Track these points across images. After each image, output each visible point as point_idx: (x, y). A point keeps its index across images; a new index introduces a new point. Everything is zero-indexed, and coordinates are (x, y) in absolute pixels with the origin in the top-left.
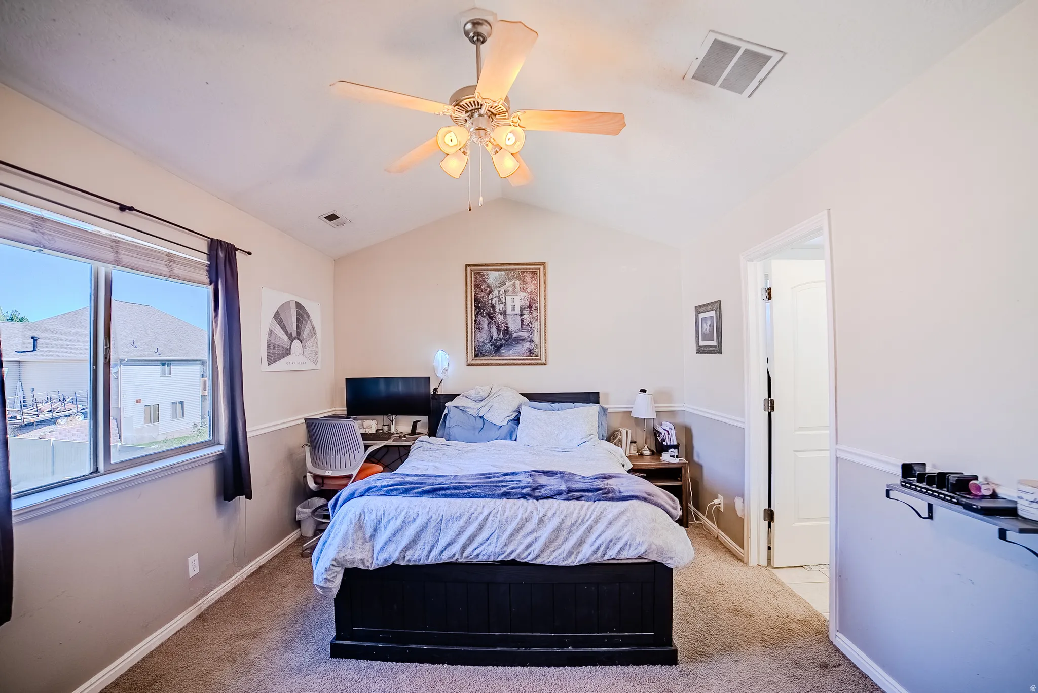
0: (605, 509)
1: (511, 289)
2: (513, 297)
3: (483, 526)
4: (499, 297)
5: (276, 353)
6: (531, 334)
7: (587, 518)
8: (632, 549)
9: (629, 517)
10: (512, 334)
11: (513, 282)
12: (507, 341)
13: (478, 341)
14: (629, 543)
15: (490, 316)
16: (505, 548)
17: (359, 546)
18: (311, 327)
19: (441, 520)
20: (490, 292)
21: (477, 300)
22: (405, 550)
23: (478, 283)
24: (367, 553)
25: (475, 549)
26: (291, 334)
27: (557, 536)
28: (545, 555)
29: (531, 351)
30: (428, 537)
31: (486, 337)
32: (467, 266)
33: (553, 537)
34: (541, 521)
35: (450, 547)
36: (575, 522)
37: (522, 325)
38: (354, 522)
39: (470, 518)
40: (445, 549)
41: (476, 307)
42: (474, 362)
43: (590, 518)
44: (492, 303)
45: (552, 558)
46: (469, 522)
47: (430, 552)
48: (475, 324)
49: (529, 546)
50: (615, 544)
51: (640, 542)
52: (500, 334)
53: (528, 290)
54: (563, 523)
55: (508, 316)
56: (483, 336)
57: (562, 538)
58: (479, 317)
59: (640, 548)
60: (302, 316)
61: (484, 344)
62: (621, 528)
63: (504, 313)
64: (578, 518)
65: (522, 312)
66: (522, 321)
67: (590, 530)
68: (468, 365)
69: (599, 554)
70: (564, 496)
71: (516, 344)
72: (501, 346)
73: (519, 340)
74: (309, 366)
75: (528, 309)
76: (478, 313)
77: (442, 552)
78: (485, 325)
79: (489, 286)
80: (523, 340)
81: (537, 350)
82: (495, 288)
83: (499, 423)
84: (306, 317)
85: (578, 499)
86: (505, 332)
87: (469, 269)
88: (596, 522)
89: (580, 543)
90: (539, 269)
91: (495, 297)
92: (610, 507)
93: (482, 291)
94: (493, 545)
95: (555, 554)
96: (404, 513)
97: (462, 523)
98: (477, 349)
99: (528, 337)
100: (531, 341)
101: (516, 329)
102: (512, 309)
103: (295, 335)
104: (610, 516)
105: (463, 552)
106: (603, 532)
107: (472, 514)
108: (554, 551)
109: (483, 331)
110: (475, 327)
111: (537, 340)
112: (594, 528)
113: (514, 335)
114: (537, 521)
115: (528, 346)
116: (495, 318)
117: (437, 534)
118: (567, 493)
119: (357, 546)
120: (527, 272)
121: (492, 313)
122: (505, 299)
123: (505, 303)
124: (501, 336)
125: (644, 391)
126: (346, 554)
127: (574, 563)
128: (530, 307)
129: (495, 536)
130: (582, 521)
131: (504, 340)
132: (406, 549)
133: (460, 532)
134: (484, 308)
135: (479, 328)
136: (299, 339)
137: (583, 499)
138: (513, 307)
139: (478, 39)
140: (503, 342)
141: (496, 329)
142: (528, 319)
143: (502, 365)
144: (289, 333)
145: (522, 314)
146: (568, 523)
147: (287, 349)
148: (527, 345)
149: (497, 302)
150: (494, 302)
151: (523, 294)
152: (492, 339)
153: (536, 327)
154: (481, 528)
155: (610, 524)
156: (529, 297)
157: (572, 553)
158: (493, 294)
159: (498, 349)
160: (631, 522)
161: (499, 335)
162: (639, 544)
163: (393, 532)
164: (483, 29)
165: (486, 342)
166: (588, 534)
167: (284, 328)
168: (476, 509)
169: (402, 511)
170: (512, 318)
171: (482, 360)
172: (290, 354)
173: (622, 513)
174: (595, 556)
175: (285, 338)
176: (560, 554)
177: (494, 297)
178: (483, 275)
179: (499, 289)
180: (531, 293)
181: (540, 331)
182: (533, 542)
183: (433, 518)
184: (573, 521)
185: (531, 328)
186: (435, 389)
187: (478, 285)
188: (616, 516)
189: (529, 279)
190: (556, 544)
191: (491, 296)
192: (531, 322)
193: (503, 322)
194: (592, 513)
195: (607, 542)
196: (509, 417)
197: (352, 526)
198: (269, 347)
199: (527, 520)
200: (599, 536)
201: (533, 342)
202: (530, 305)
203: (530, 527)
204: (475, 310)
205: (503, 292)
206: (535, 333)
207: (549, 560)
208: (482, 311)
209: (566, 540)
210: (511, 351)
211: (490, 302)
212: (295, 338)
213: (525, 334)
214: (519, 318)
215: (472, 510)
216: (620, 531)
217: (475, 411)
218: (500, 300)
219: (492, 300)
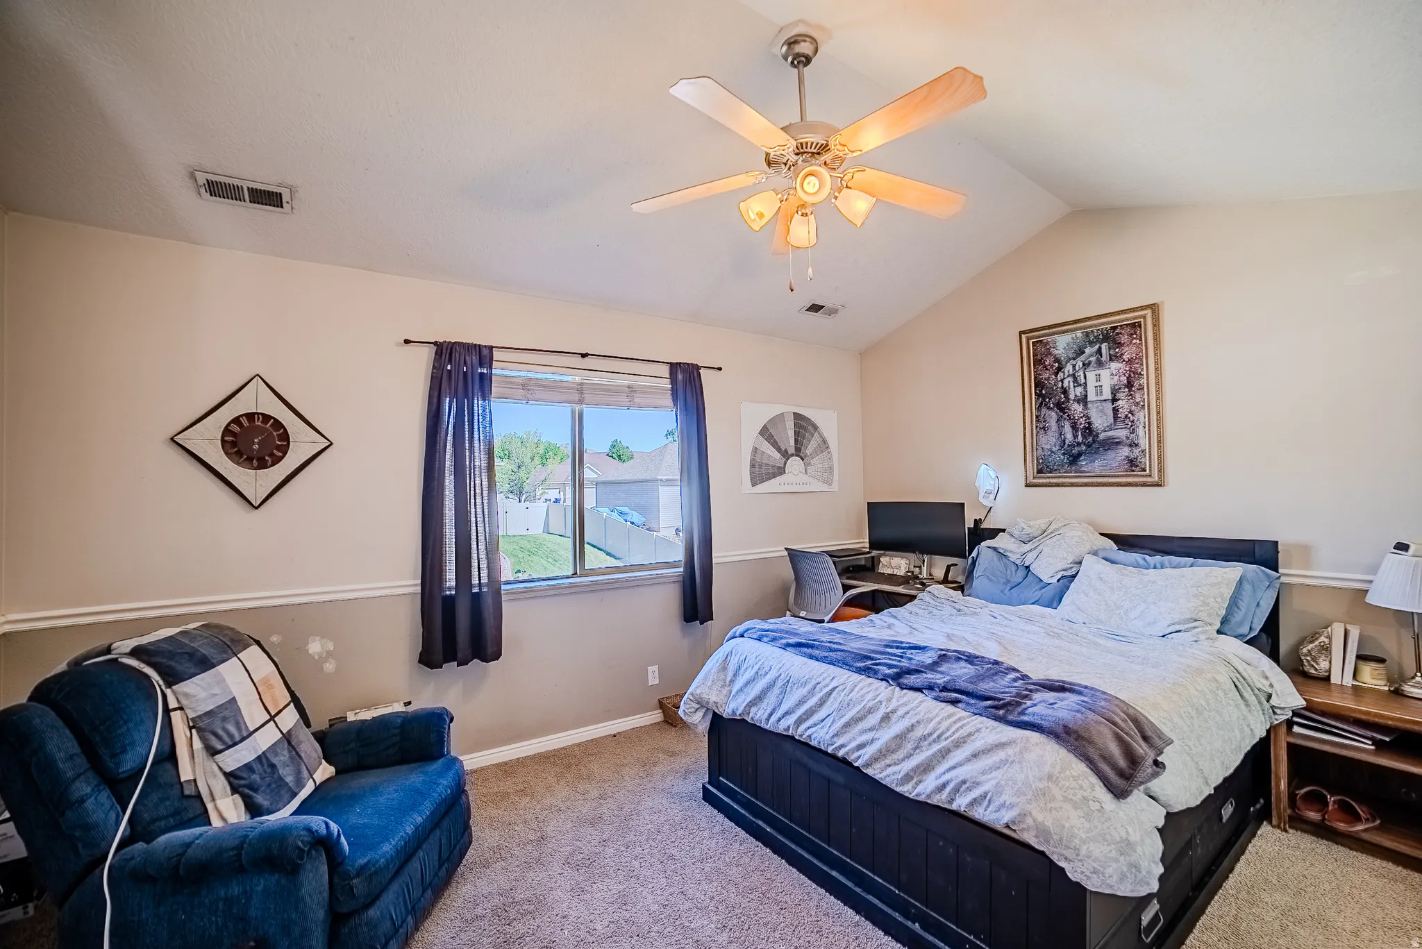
0: (978, 730)
1: (1093, 359)
2: (1097, 372)
3: (824, 702)
4: (1074, 375)
5: (762, 473)
6: (1133, 431)
7: (949, 734)
8: (991, 808)
9: (1010, 756)
10: (1097, 435)
11: (1097, 347)
12: (1089, 446)
13: (1042, 448)
14: (988, 798)
15: (1061, 408)
16: (835, 739)
17: (717, 687)
18: (820, 441)
19: (788, 681)
20: (1060, 369)
21: (1039, 384)
22: (750, 704)
23: (1039, 357)
24: (722, 698)
25: (809, 728)
26: (786, 451)
27: (899, 747)
28: (878, 766)
29: (1132, 463)
30: (771, 699)
31: (1054, 440)
32: (1021, 333)
33: (893, 747)
34: (886, 718)
35: (788, 717)
36: (928, 734)
37: (1116, 417)
38: (720, 661)
39: (815, 688)
40: (783, 717)
41: (1038, 395)
42: (1036, 481)
43: (951, 736)
44: (1062, 386)
45: (884, 774)
46: (812, 692)
47: (771, 715)
48: (1038, 421)
49: (861, 746)
50: (969, 789)
51: (1007, 803)
52: (1077, 436)
53: (1124, 357)
54: (912, 730)
55: (1089, 405)
56: (1049, 441)
57: (905, 751)
58: (1044, 410)
59: (1003, 811)
60: (805, 429)
61: (1052, 452)
62: (987, 768)
63: (1083, 400)
64: (935, 731)
65: (1115, 395)
66: (1115, 411)
67: (945, 753)
68: (1027, 486)
69: (944, 795)
70: (934, 694)
71: (1106, 450)
72: (1080, 454)
73: (1112, 444)
74: (819, 486)
75: (1127, 390)
76: (1041, 404)
77: (779, 720)
78: (1053, 423)
79: (1057, 360)
80: (1118, 443)
81: (1143, 460)
82: (1067, 362)
83: (1045, 579)
84: (810, 428)
85: (954, 702)
86: (1085, 432)
87: (1023, 336)
88: (958, 744)
89: (926, 768)
90: (1144, 317)
91: (1068, 376)
92: (988, 730)
93: (1047, 369)
94: (825, 730)
95: (889, 770)
96: (760, 663)
97: (804, 691)
98: (1041, 461)
99: (1128, 438)
100: (1133, 445)
101: (1105, 425)
102: (1097, 392)
103: (792, 450)
104: (977, 744)
105: (798, 728)
106: (959, 765)
107: (818, 683)
108: (889, 766)
109: (1050, 433)
110: (1037, 427)
111: (1143, 443)
112: (950, 753)
113: (1102, 436)
114: (881, 716)
115: (1127, 454)
116: (1069, 409)
117: (781, 697)
118: (941, 691)
119: (715, 687)
120: (1121, 326)
121: (1063, 403)
122: (1085, 378)
123: (1085, 383)
124: (1080, 439)
125: (1402, 547)
126: (703, 691)
127: (910, 793)
128: (1129, 385)
129: (831, 719)
130: (939, 737)
131: (1085, 444)
132: (752, 704)
133: (801, 703)
134: (1051, 395)
135: (1044, 428)
136: (798, 456)
137: (960, 705)
138: (1099, 390)
139: (802, 61)
140: (1084, 448)
141: (1070, 429)
142: (1126, 406)
143: (1081, 486)
144: (783, 449)
145: (1114, 400)
146: (919, 732)
147: (780, 468)
148: (1125, 451)
149: (1072, 384)
150: (1066, 385)
151: (1115, 366)
152: (1065, 444)
153: (1142, 419)
154: (821, 703)
155: (975, 756)
156: (1127, 369)
157: (912, 778)
158: (1064, 372)
159: (1074, 459)
160: (1008, 765)
161: (1075, 437)
162: (1003, 805)
163: (745, 682)
164: (805, 48)
165: (1054, 449)
166: (940, 760)
167: (775, 445)
168: (824, 679)
169: (760, 660)
170: (1097, 407)
171: (1048, 477)
172: (785, 473)
173: (1001, 746)
174: (938, 797)
175: (777, 455)
176: (895, 773)
177: (1065, 376)
178: (1048, 343)
179: (1074, 362)
180: (1130, 362)
181: (1149, 426)
182: (868, 743)
183: (781, 677)
184: (926, 732)
185: (1133, 421)
186: (977, 522)
187: (1040, 361)
188: (989, 747)
189: (1126, 337)
190: (895, 756)
191: (1061, 375)
192: (1131, 412)
193: (1082, 415)
194: (957, 730)
195: (957, 781)
196: (1064, 570)
197: (718, 665)
198: (753, 466)
199: (870, 711)
200: (954, 768)
201: (1137, 445)
202: (1129, 382)
203: (873, 720)
204: (1037, 400)
205: (1081, 366)
206: (1140, 431)
207: (881, 776)
208: (1047, 400)
209: (909, 756)
210: (1097, 463)
211: (1060, 385)
212: (792, 455)
213: (1121, 433)
214: (1109, 406)
215: (819, 680)
216: (983, 773)
217: (1018, 556)
218: (1075, 380)
219: (1063, 383)
